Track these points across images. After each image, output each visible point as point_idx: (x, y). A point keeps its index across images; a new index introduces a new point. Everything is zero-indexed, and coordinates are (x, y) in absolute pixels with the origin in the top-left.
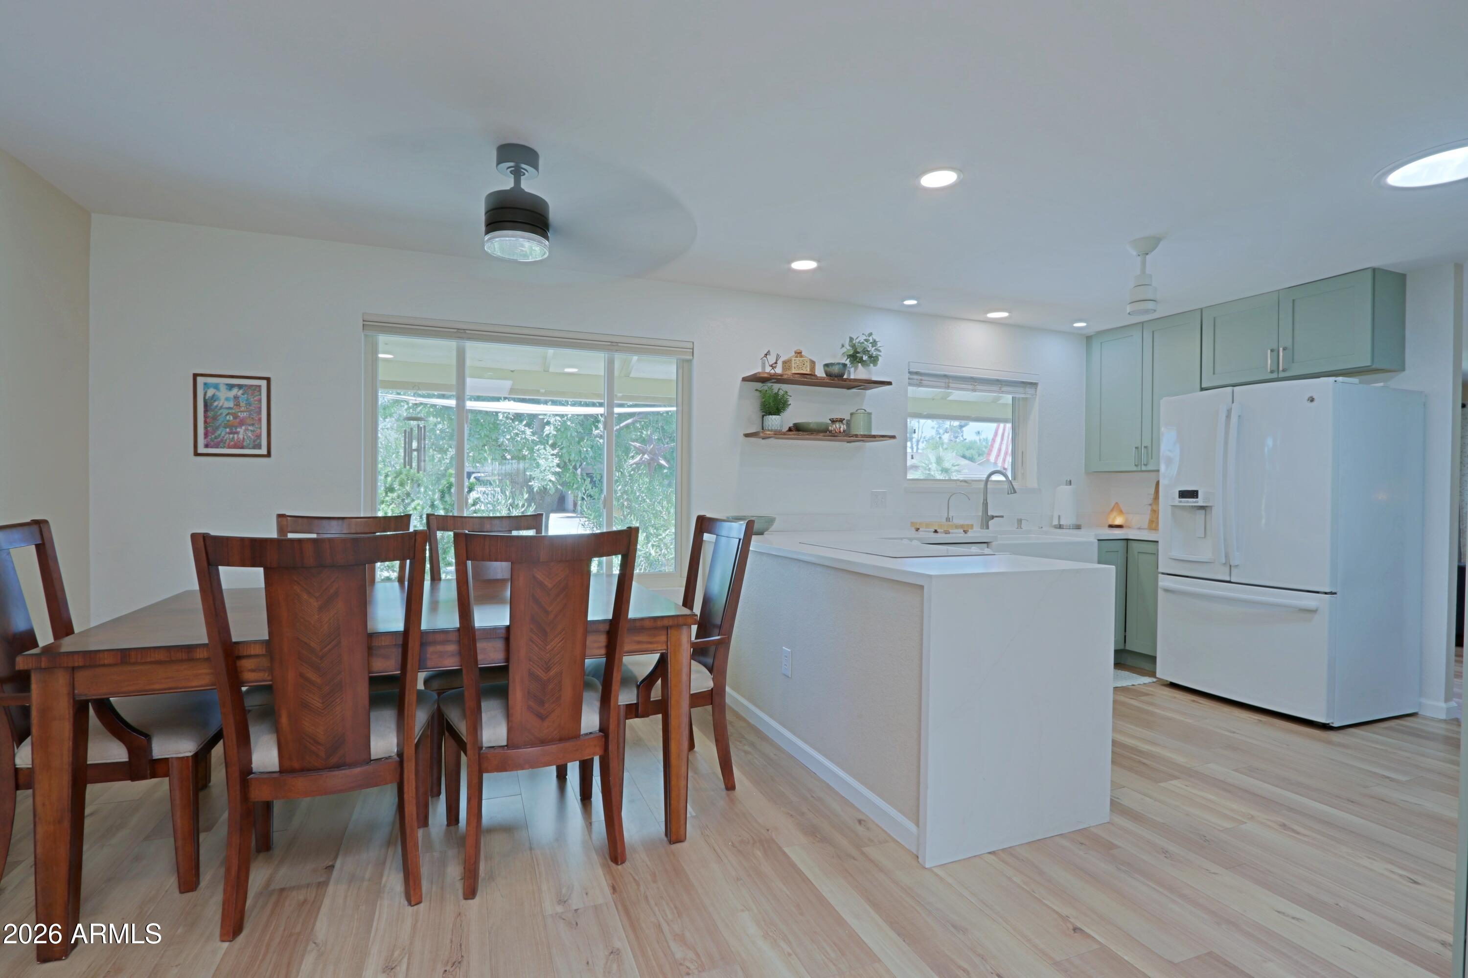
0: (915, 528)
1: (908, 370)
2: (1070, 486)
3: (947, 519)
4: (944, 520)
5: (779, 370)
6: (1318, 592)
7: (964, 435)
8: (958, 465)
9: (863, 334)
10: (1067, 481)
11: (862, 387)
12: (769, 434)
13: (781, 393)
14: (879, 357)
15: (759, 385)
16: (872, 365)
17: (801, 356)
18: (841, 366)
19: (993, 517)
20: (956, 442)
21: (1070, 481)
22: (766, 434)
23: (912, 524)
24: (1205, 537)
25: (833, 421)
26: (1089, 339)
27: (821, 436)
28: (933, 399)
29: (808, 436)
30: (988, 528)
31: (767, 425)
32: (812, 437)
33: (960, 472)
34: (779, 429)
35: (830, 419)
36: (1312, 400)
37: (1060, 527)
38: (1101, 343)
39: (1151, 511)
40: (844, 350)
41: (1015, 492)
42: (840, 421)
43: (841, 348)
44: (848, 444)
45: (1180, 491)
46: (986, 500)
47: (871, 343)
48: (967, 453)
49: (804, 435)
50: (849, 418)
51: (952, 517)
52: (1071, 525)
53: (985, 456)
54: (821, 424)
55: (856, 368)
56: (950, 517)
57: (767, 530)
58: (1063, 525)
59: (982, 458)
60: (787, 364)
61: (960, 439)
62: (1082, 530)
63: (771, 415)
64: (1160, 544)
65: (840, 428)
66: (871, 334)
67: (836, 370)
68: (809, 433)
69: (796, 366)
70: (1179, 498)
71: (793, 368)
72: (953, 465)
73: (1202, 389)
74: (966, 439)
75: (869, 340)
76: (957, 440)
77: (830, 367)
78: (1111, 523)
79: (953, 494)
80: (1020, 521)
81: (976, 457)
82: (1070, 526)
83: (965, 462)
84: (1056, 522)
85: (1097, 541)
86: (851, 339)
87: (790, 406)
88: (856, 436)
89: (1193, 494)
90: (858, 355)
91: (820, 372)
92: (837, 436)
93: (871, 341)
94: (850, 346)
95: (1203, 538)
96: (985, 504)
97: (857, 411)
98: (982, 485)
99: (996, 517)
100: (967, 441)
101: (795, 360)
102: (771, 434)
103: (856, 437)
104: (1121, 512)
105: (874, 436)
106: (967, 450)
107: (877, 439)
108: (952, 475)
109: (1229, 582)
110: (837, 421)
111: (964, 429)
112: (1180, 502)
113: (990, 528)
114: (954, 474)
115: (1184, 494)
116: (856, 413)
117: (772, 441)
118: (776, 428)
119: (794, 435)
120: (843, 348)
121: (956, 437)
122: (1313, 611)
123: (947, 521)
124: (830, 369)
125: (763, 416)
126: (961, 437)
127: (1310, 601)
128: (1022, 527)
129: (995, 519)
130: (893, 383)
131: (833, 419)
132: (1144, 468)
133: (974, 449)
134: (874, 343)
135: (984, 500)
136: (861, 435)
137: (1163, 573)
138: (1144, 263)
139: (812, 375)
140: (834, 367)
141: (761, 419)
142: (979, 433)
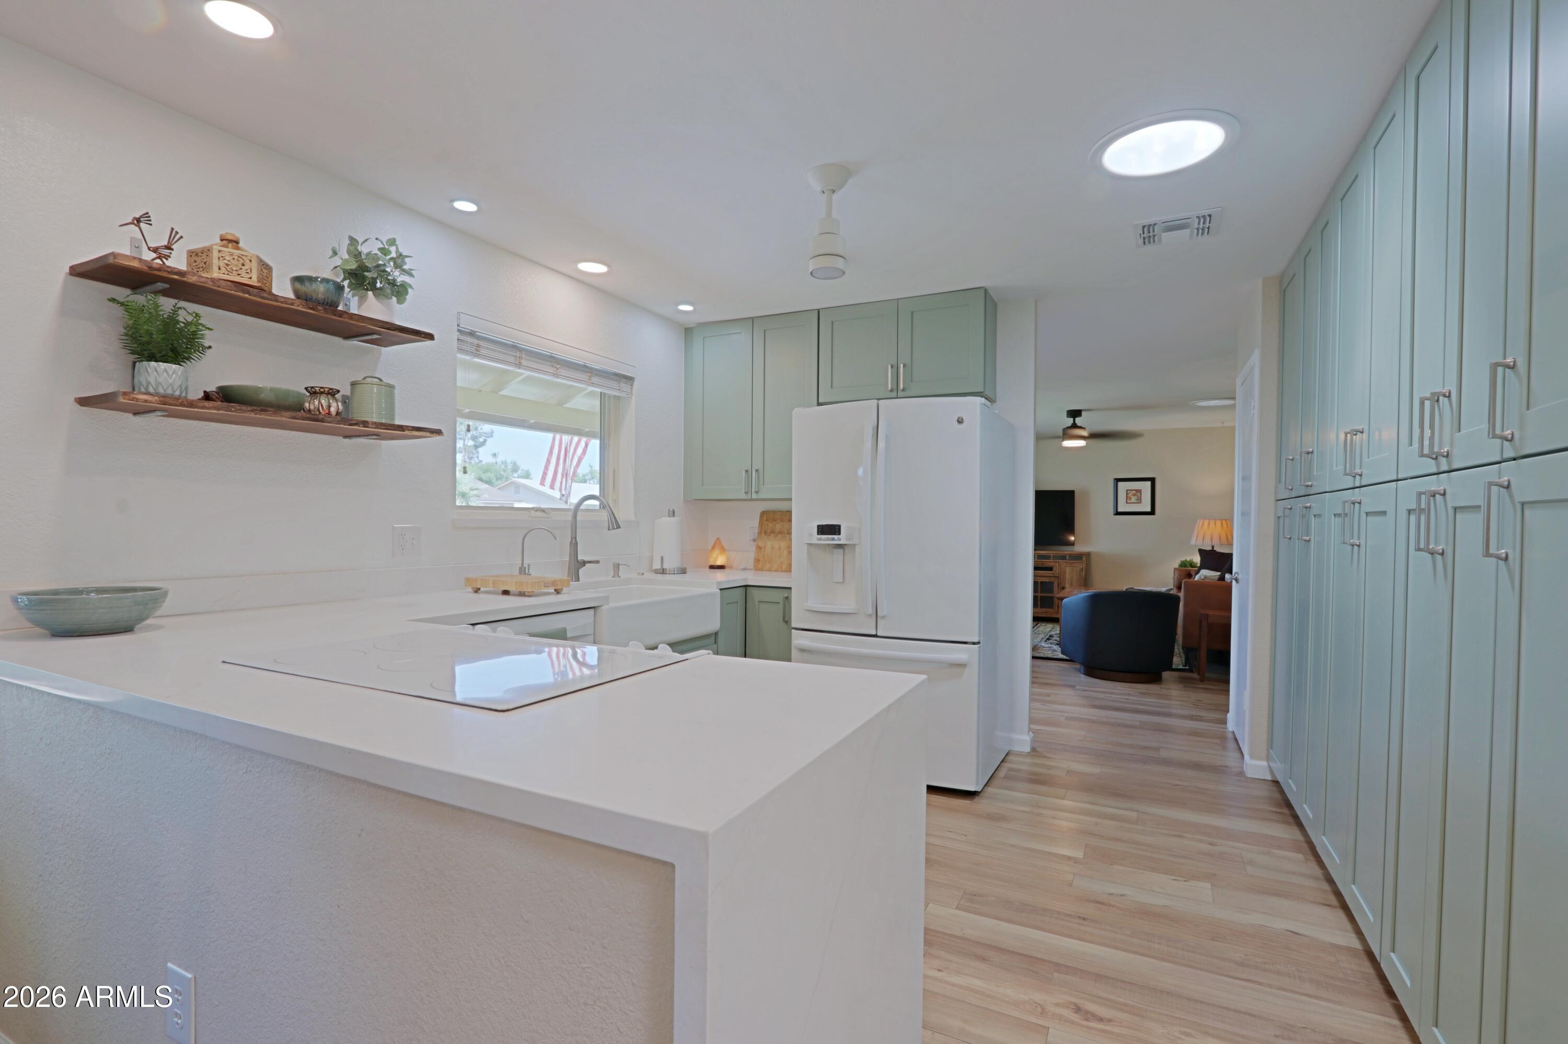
0: (473, 588)
1: (456, 327)
2: (674, 518)
3: (520, 569)
4: (517, 572)
5: (178, 261)
6: (965, 643)
7: (480, 456)
8: (476, 489)
9: (377, 239)
10: (669, 511)
11: (375, 337)
12: (146, 401)
13: (182, 316)
14: (410, 290)
15: (122, 293)
16: (394, 299)
17: (238, 248)
18: (331, 286)
19: (584, 563)
20: (470, 463)
21: (674, 511)
22: (137, 400)
23: (468, 581)
24: (843, 582)
25: (314, 392)
26: (688, 332)
27: (284, 418)
28: (480, 391)
29: (253, 415)
30: (578, 579)
31: (144, 384)
32: (263, 416)
33: (479, 497)
34: (177, 393)
35: (306, 389)
36: (960, 421)
37: (663, 571)
38: (704, 338)
39: (756, 548)
40: (337, 261)
41: (619, 527)
42: (328, 393)
43: (331, 257)
44: (347, 440)
45: (818, 526)
46: (576, 538)
47: (392, 259)
48: (484, 476)
49: (244, 411)
50: (348, 393)
51: (529, 565)
52: (676, 569)
53: (504, 480)
54: (287, 393)
55: (362, 299)
56: (526, 565)
57: (141, 619)
58: (666, 569)
59: (500, 482)
60: (198, 256)
61: (475, 460)
62: (687, 574)
63: (156, 361)
64: (793, 590)
65: (329, 406)
66: (392, 242)
67: (320, 290)
68: (255, 408)
69: (222, 264)
70: (818, 534)
71: (216, 269)
72: (472, 489)
73: (819, 404)
74: (481, 461)
75: (390, 252)
76: (473, 462)
77: (307, 284)
78: (712, 563)
79: (530, 531)
80: (617, 567)
81: (494, 480)
82: (674, 571)
83: (484, 486)
84: (657, 566)
85: (719, 591)
86: (353, 241)
87: (209, 352)
88: (365, 424)
89: (833, 530)
90: (366, 274)
91: (282, 289)
92: (322, 421)
93: (394, 255)
94: (349, 252)
95: (840, 583)
96: (574, 545)
97: (365, 378)
98: (569, 517)
99: (589, 562)
100: (484, 462)
101: (220, 251)
102: (151, 402)
103: (364, 427)
104: (723, 550)
105: (401, 428)
106: (484, 473)
107: (407, 433)
108: (470, 500)
109: (876, 636)
110: (322, 393)
111: (480, 450)
112: (820, 539)
113: (580, 579)
114: (472, 499)
115: (825, 530)
116: (364, 382)
117: (154, 421)
118: (169, 391)
119: (215, 408)
120: (336, 258)
121: (471, 458)
122: (962, 666)
123: (520, 573)
124: (307, 288)
125: (134, 363)
126: (476, 459)
127: (959, 654)
128: (620, 575)
129: (588, 565)
130: (436, 337)
131: (312, 387)
132: (754, 496)
133: (491, 472)
134: (399, 262)
135: (572, 538)
136: (375, 423)
137: (797, 629)
138: (830, 203)
139: (263, 290)
140: (314, 286)
141: (130, 371)
142: (495, 455)
